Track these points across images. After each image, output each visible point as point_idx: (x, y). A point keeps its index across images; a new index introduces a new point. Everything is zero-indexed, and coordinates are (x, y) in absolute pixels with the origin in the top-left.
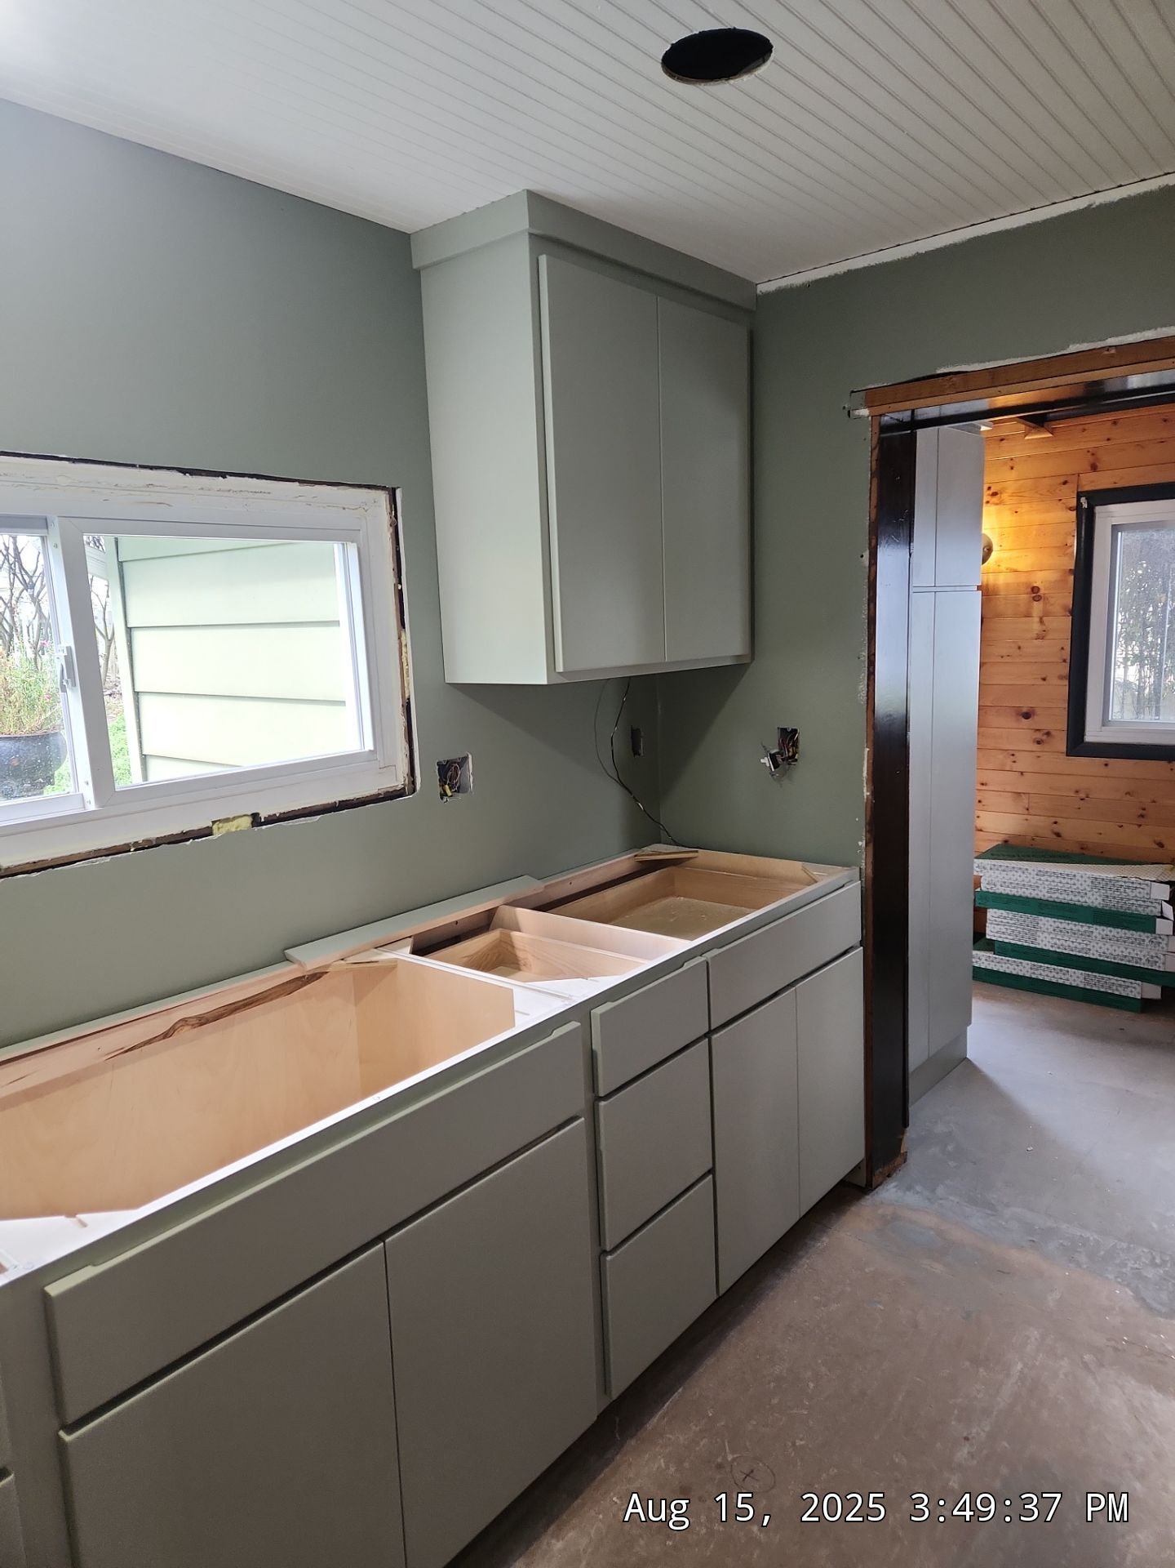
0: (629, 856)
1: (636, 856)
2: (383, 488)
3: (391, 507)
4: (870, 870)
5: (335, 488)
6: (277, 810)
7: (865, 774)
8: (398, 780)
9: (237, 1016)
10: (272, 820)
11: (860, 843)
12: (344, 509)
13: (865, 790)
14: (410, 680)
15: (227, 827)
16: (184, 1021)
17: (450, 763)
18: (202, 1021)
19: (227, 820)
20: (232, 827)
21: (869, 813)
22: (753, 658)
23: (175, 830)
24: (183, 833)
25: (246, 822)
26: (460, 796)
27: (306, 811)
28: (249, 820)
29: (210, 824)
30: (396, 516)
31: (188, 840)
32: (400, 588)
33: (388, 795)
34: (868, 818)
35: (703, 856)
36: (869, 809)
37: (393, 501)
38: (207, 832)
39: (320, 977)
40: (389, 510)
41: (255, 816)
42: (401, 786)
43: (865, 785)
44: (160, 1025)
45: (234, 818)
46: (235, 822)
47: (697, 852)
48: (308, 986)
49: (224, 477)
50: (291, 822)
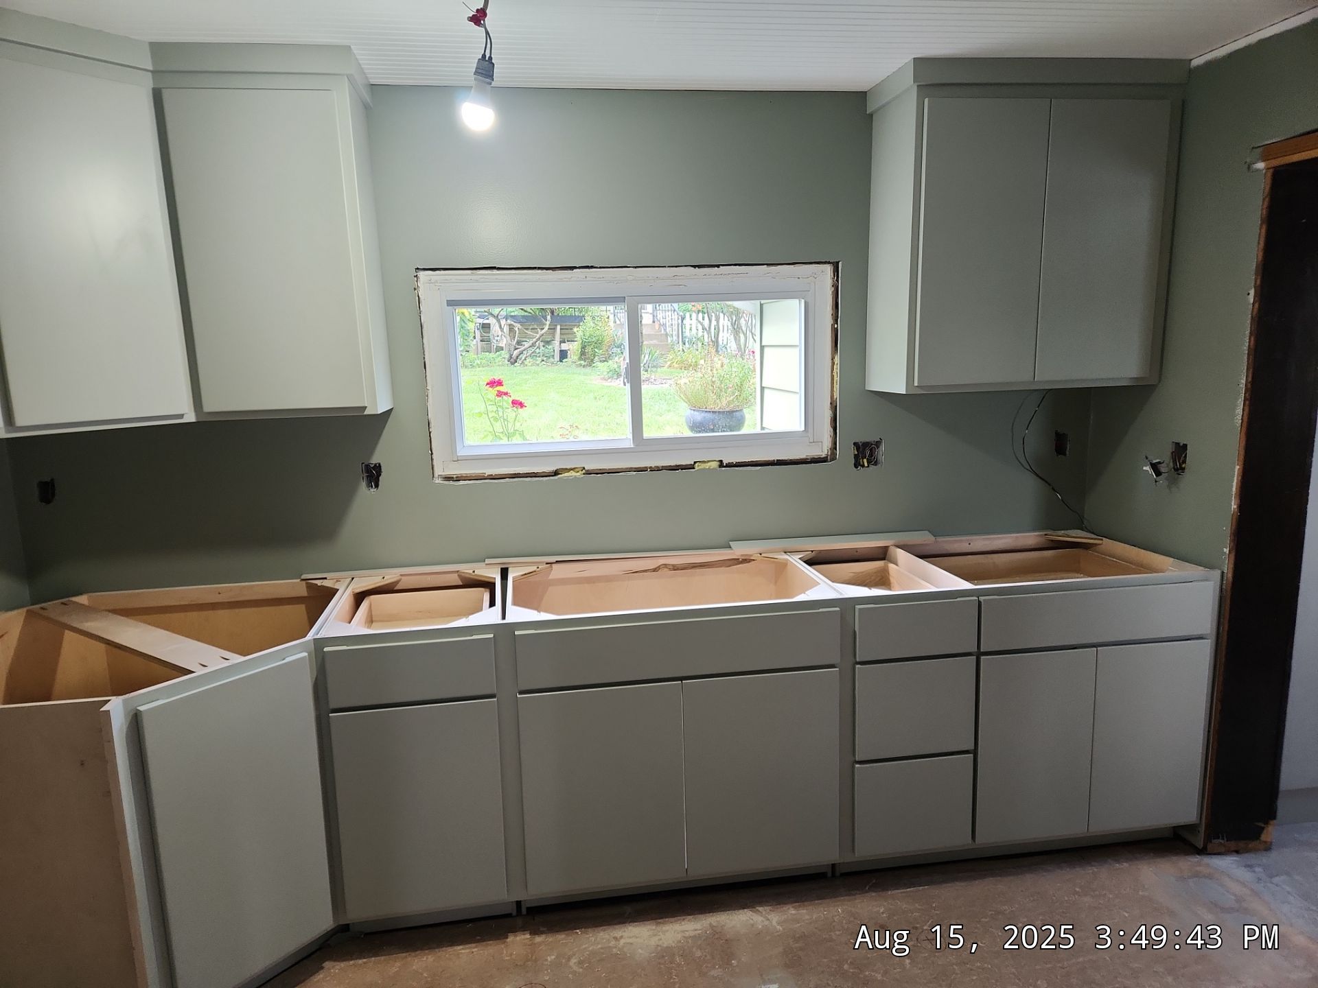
0: (1041, 533)
1: (1046, 535)
2: (829, 263)
3: (834, 275)
4: (1230, 575)
5: (792, 266)
6: (734, 460)
7: (1234, 489)
8: (823, 450)
9: (698, 570)
10: (730, 465)
11: (1225, 550)
12: (799, 278)
13: (1233, 504)
14: (837, 387)
15: (703, 466)
16: (665, 566)
17: (866, 445)
18: (675, 568)
19: (704, 462)
20: (707, 466)
21: (1234, 524)
22: (1160, 382)
23: (673, 463)
24: (677, 466)
25: (715, 465)
26: (872, 467)
27: (754, 463)
28: (718, 463)
29: (693, 463)
30: (837, 280)
31: (678, 470)
32: (836, 326)
33: (813, 460)
34: (1233, 528)
35: (1107, 544)
36: (1234, 520)
37: (836, 270)
38: (692, 467)
39: (749, 562)
40: (832, 276)
41: (721, 461)
42: (824, 456)
43: (1233, 498)
44: (652, 564)
45: (709, 461)
46: (709, 464)
47: (1102, 540)
48: (741, 565)
49: (718, 267)
50: (741, 468)
